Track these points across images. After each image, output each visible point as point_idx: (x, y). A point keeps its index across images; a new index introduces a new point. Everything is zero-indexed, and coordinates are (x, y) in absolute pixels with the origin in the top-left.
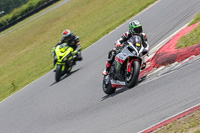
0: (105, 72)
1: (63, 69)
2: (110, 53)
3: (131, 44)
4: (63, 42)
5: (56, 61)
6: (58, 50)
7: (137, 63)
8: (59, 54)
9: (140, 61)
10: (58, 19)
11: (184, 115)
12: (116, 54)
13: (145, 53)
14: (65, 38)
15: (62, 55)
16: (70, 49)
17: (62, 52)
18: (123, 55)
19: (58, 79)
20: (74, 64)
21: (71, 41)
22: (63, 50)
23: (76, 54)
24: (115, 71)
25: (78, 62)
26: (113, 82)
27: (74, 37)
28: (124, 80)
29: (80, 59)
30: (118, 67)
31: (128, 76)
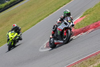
0: (51, 36)
1: (12, 44)
2: (54, 26)
3: (65, 21)
4: (12, 30)
5: (9, 40)
6: (10, 34)
7: (69, 31)
8: (10, 36)
9: (71, 30)
10: (15, 14)
11: (78, 62)
12: (57, 26)
13: (73, 25)
14: (14, 28)
15: (12, 36)
16: (16, 34)
17: (12, 35)
18: (62, 27)
19: (9, 50)
20: (18, 42)
21: (17, 30)
22: (12, 34)
23: (19, 37)
24: (57, 35)
25: (19, 41)
26: (55, 41)
27: (18, 28)
28: (62, 40)
29: (21, 39)
30: (59, 33)
31: (65, 37)
